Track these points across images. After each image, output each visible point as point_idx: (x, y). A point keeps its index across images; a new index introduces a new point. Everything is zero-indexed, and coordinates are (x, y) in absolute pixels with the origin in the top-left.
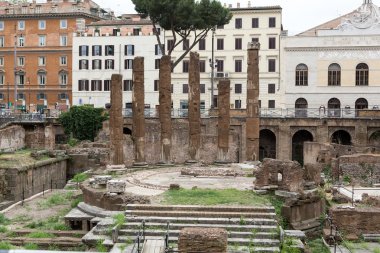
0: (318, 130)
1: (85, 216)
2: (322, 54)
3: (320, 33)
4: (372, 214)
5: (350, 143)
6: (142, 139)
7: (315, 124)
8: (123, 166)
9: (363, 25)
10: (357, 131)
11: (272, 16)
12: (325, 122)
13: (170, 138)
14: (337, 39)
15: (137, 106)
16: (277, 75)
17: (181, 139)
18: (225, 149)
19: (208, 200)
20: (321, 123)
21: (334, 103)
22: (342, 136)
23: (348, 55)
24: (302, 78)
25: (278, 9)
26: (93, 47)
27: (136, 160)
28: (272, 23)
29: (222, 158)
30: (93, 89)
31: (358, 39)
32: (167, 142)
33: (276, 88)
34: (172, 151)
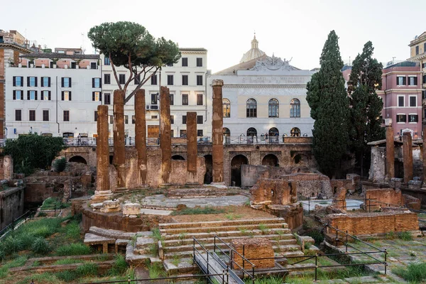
0: (253, 155)
1: (104, 239)
2: (242, 90)
3: (239, 73)
6: (123, 166)
7: (250, 150)
8: (110, 191)
9: (273, 68)
10: (283, 156)
11: (199, 56)
12: (258, 147)
13: (146, 164)
14: (254, 78)
16: (204, 108)
17: (155, 165)
18: (194, 172)
20: (254, 149)
21: (252, 132)
22: (271, 159)
23: (263, 91)
25: (203, 51)
26: (28, 78)
27: (118, 185)
28: (199, 62)
31: (270, 78)
32: (143, 167)
33: (204, 119)
34: (148, 175)
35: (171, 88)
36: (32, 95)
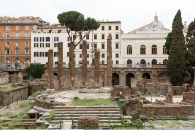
0: (137, 73)
2: (138, 41)
3: (137, 32)
4: (160, 108)
5: (150, 78)
6: (62, 78)
7: (135, 70)
8: (54, 89)
9: (154, 29)
10: (153, 73)
11: (117, 25)
12: (139, 70)
13: (74, 77)
14: (144, 35)
15: (60, 63)
16: (119, 50)
17: (79, 77)
18: (98, 82)
19: (91, 103)
21: (143, 62)
22: (146, 75)
23: (148, 41)
24: (129, 51)
25: (119, 22)
26: (40, 38)
27: (59, 87)
28: (117, 28)
29: (97, 85)
30: (40, 56)
31: (152, 35)
32: (73, 78)
33: (119, 55)
34: (75, 83)
35: (88, 41)
36: (42, 45)
